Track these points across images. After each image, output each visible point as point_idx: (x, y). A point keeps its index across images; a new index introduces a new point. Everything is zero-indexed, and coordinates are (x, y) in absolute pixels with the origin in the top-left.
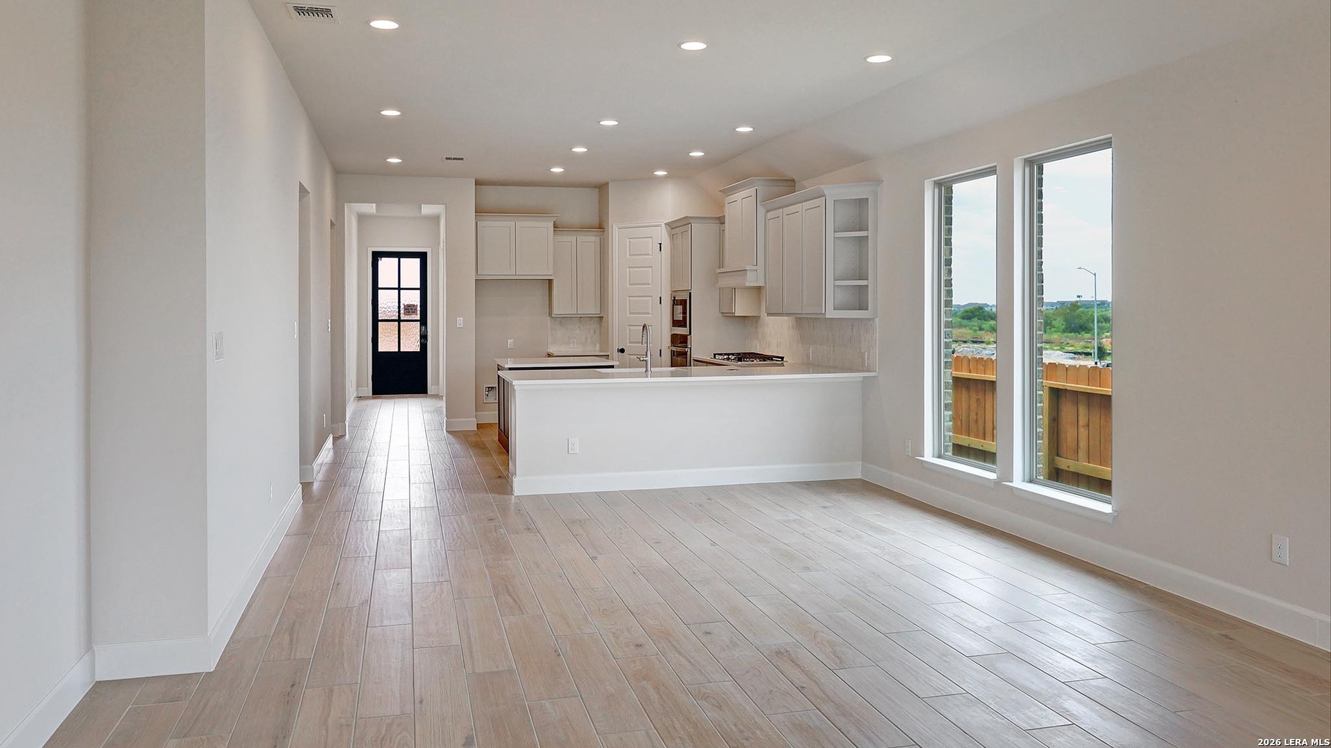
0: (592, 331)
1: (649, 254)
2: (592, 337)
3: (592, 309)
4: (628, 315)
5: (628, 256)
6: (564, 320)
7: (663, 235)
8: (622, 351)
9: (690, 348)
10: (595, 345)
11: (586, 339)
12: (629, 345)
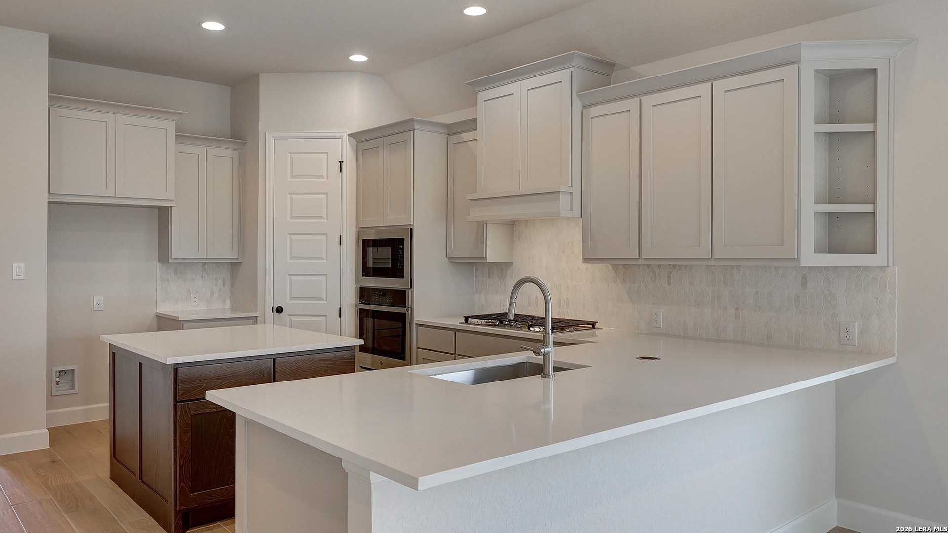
0: (220, 283)
1: (322, 176)
2: (220, 290)
3: (226, 251)
4: (288, 260)
5: (289, 179)
6: (184, 266)
7: (346, 150)
8: (280, 310)
9: (411, 308)
10: (224, 301)
11: (212, 293)
12: (289, 301)
